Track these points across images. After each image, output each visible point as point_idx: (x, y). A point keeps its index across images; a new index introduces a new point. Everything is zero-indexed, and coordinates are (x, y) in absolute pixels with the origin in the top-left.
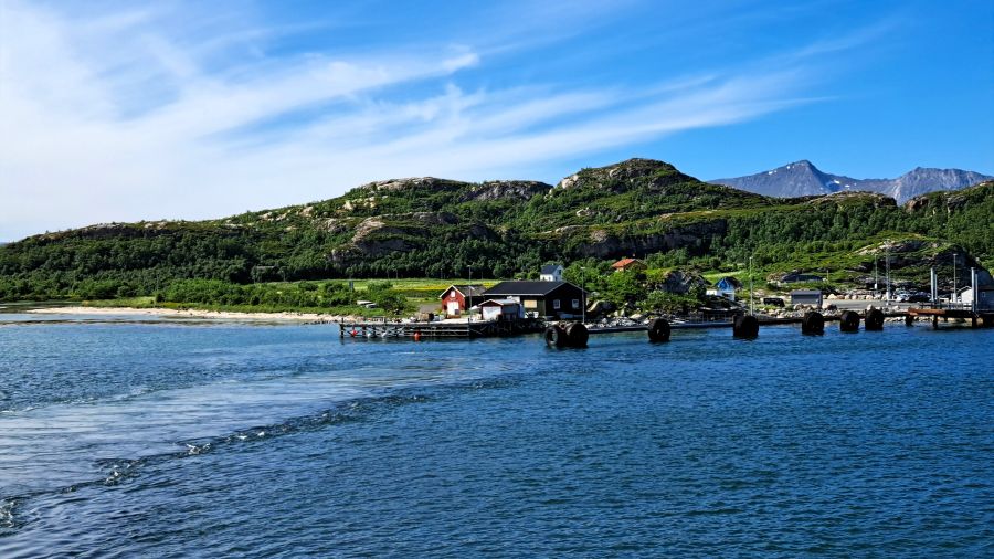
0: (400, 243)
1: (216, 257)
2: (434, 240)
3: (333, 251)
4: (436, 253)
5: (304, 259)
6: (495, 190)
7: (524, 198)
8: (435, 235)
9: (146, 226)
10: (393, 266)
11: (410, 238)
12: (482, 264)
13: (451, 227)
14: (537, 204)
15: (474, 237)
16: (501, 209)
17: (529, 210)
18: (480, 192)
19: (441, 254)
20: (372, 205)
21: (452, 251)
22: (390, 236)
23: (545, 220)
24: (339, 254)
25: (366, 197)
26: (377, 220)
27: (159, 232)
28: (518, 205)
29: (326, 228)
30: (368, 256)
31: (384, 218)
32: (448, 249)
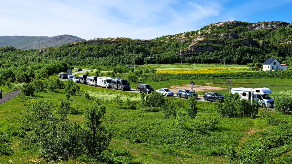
0: (210, 48)
1: (132, 53)
2: (226, 46)
3: (180, 51)
4: (226, 52)
5: (167, 55)
6: (263, 26)
7: (275, 29)
8: (227, 44)
9: (109, 40)
10: (205, 58)
11: (215, 45)
12: (248, 58)
13: (235, 40)
14: (281, 31)
15: (246, 45)
16: (265, 34)
17: (277, 34)
18: (256, 27)
19: (228, 53)
20: (209, 33)
21: (234, 52)
22: (206, 44)
23: (284, 38)
24: (183, 52)
25: (208, 29)
26: (202, 37)
27: (113, 42)
28: (273, 32)
29: (181, 41)
30: (195, 53)
31: (205, 36)
32: (232, 50)
